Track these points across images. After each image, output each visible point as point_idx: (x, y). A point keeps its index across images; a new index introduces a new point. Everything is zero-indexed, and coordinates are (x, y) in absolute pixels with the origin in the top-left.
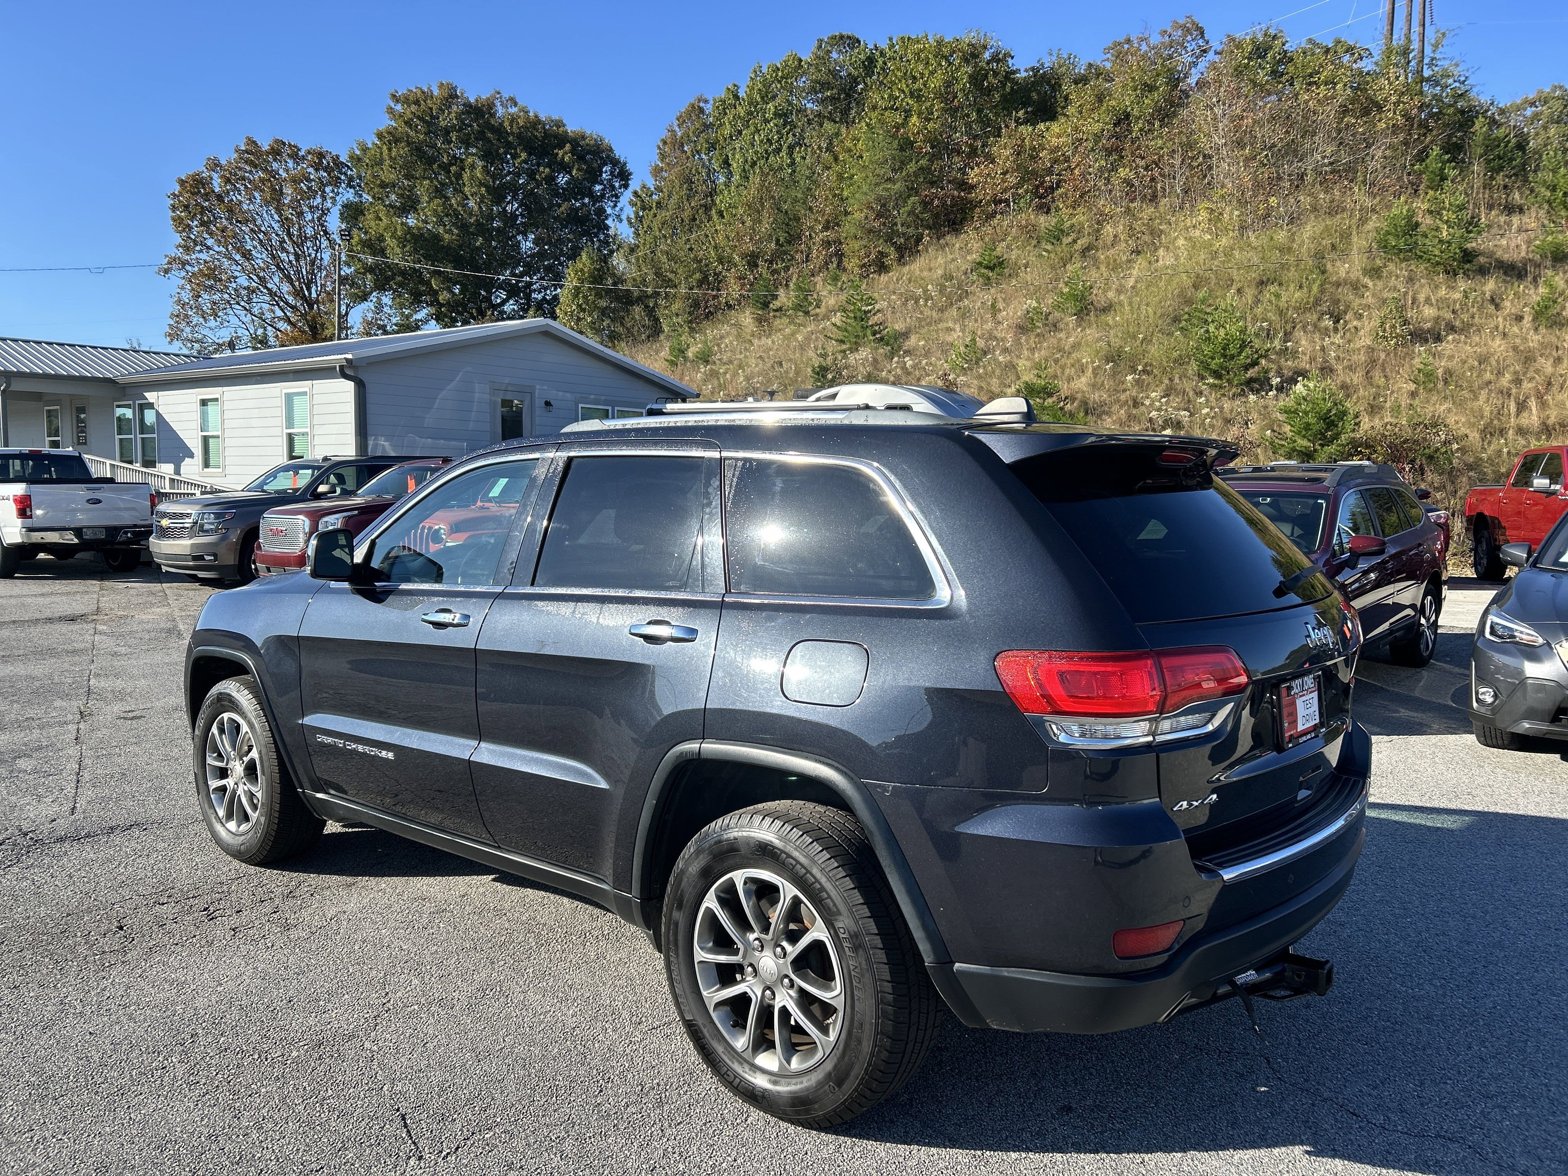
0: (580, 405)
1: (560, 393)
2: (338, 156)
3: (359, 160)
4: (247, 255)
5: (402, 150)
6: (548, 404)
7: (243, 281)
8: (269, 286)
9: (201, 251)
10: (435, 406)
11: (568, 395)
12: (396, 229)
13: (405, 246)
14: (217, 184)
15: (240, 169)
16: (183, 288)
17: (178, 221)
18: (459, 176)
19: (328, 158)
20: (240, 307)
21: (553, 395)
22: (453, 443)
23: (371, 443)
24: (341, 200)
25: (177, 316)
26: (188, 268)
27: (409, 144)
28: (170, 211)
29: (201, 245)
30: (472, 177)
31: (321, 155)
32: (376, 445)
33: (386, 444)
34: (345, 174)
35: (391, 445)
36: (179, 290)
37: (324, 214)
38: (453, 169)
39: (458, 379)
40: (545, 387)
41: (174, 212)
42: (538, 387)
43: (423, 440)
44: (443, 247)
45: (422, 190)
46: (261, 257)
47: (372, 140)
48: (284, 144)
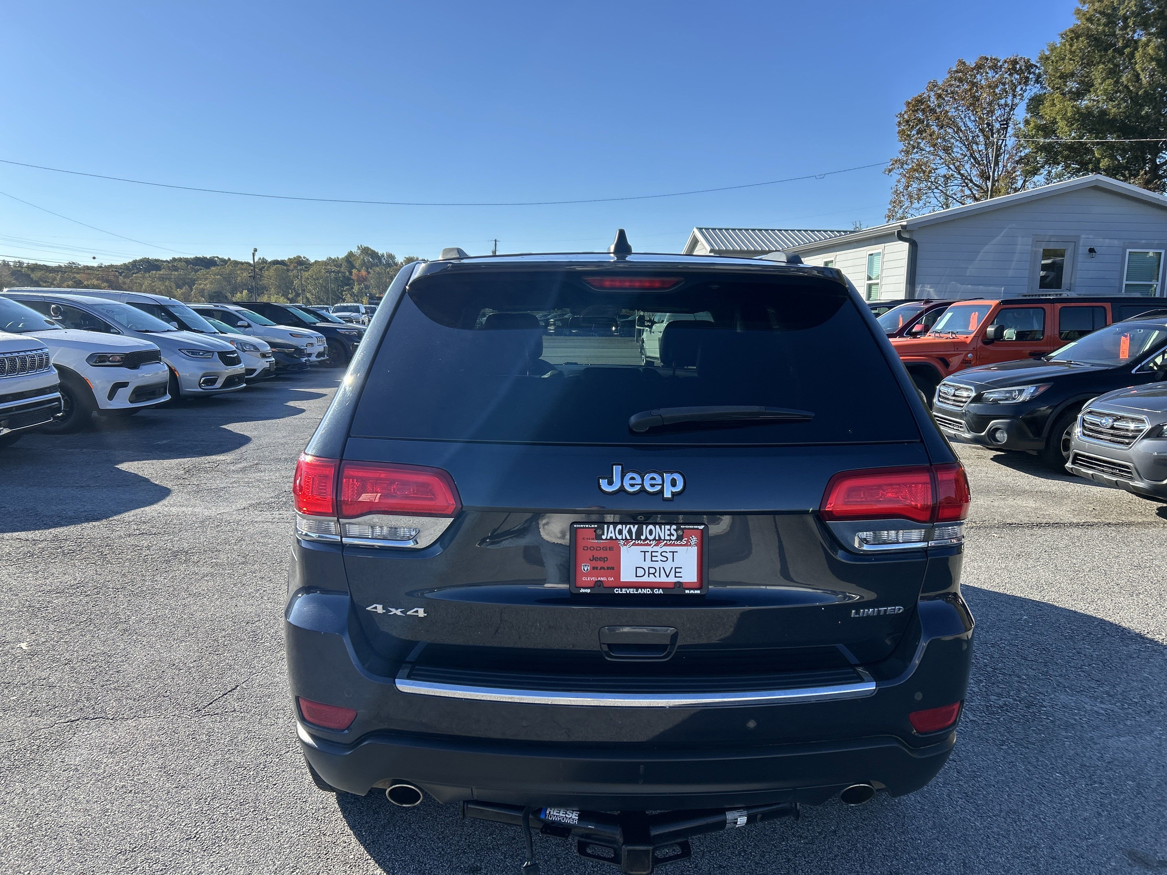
0: (1128, 251)
1: (1107, 240)
2: (1028, 60)
3: (1047, 58)
4: (947, 150)
5: (1082, 43)
6: (1092, 250)
7: (943, 171)
8: (962, 172)
9: (917, 152)
10: (979, 258)
11: (1116, 242)
12: (1066, 112)
13: (1073, 125)
14: (933, 102)
15: (951, 85)
16: (899, 181)
17: (902, 132)
18: (1132, 55)
19: (1022, 63)
20: (939, 191)
21: (1098, 242)
22: (991, 288)
23: (918, 289)
24: (1027, 95)
25: (894, 202)
26: (905, 166)
27: (1088, 37)
28: (897, 127)
29: (917, 148)
30: (1144, 54)
31: (1015, 62)
32: (922, 291)
33: (931, 290)
34: (1034, 73)
35: (935, 291)
36: (896, 183)
37: (1012, 109)
38: (1127, 51)
39: (1001, 235)
40: (1091, 236)
41: (899, 126)
42: (1083, 236)
43: (964, 286)
44: (1109, 121)
45: (1097, 73)
46: (958, 150)
47: (1058, 42)
48: (987, 59)
